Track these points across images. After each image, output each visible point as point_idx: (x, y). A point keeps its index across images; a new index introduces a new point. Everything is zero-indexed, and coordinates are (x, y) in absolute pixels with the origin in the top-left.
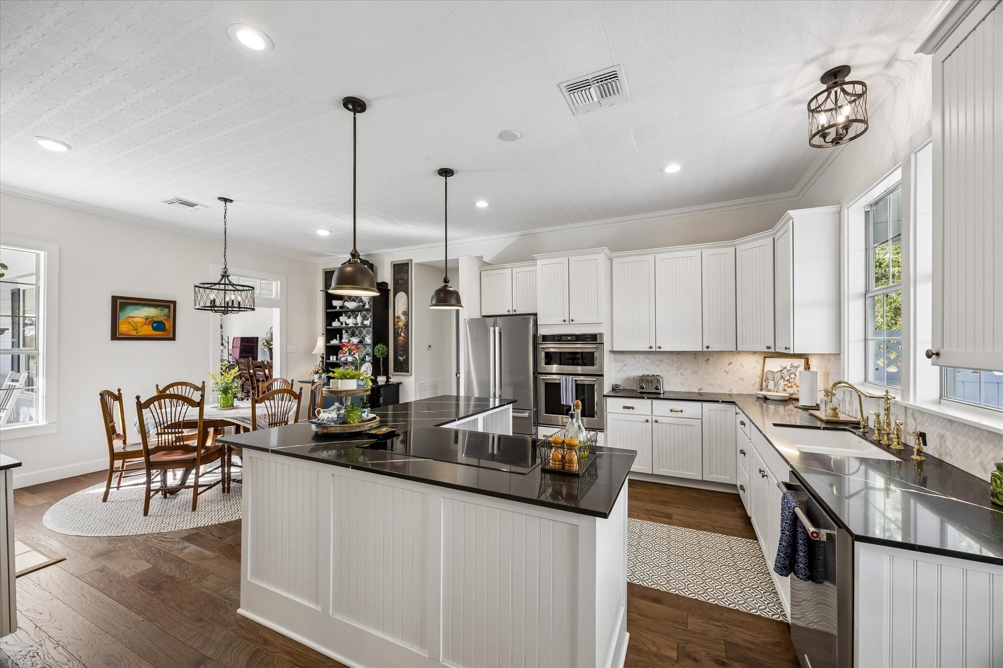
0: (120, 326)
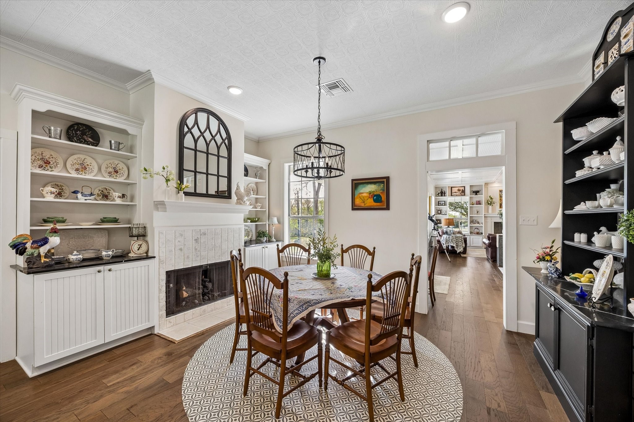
0: (355, 200)
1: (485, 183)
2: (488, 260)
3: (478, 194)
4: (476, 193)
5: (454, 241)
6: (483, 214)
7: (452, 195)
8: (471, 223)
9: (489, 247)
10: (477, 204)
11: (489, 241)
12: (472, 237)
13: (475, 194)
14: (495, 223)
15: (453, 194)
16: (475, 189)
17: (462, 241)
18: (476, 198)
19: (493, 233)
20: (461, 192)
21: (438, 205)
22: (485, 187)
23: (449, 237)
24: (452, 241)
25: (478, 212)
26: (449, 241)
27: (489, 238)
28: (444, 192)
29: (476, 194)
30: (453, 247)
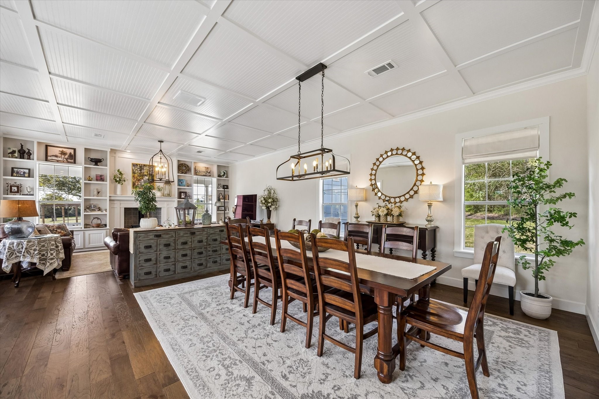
1: (111, 149)
2: (113, 275)
3: (98, 164)
4: (97, 162)
5: (35, 250)
6: (108, 195)
7: (46, 160)
8: (87, 210)
9: (116, 254)
10: (97, 180)
11: (116, 241)
12: (87, 233)
13: (94, 163)
14: (125, 209)
15: (49, 158)
16: (94, 156)
17: (57, 247)
18: (96, 170)
19: (122, 227)
20: (66, 157)
21: (12, 175)
22: (111, 156)
23: (18, 244)
24: (28, 252)
25: (98, 193)
26: (20, 252)
27: (115, 237)
28: (27, 151)
29: (96, 164)
30: (32, 264)
